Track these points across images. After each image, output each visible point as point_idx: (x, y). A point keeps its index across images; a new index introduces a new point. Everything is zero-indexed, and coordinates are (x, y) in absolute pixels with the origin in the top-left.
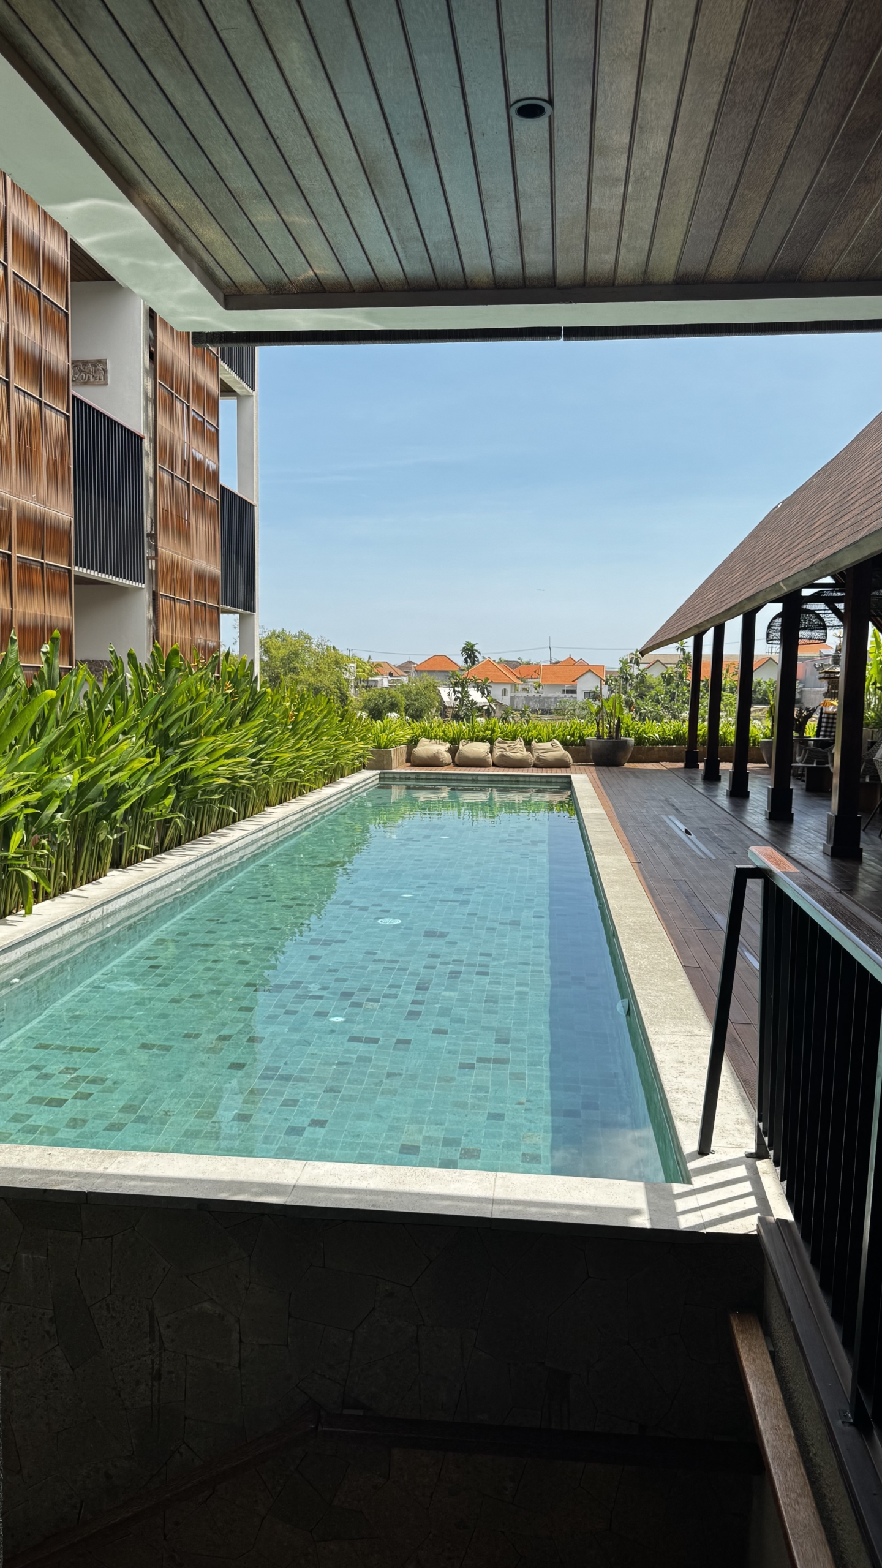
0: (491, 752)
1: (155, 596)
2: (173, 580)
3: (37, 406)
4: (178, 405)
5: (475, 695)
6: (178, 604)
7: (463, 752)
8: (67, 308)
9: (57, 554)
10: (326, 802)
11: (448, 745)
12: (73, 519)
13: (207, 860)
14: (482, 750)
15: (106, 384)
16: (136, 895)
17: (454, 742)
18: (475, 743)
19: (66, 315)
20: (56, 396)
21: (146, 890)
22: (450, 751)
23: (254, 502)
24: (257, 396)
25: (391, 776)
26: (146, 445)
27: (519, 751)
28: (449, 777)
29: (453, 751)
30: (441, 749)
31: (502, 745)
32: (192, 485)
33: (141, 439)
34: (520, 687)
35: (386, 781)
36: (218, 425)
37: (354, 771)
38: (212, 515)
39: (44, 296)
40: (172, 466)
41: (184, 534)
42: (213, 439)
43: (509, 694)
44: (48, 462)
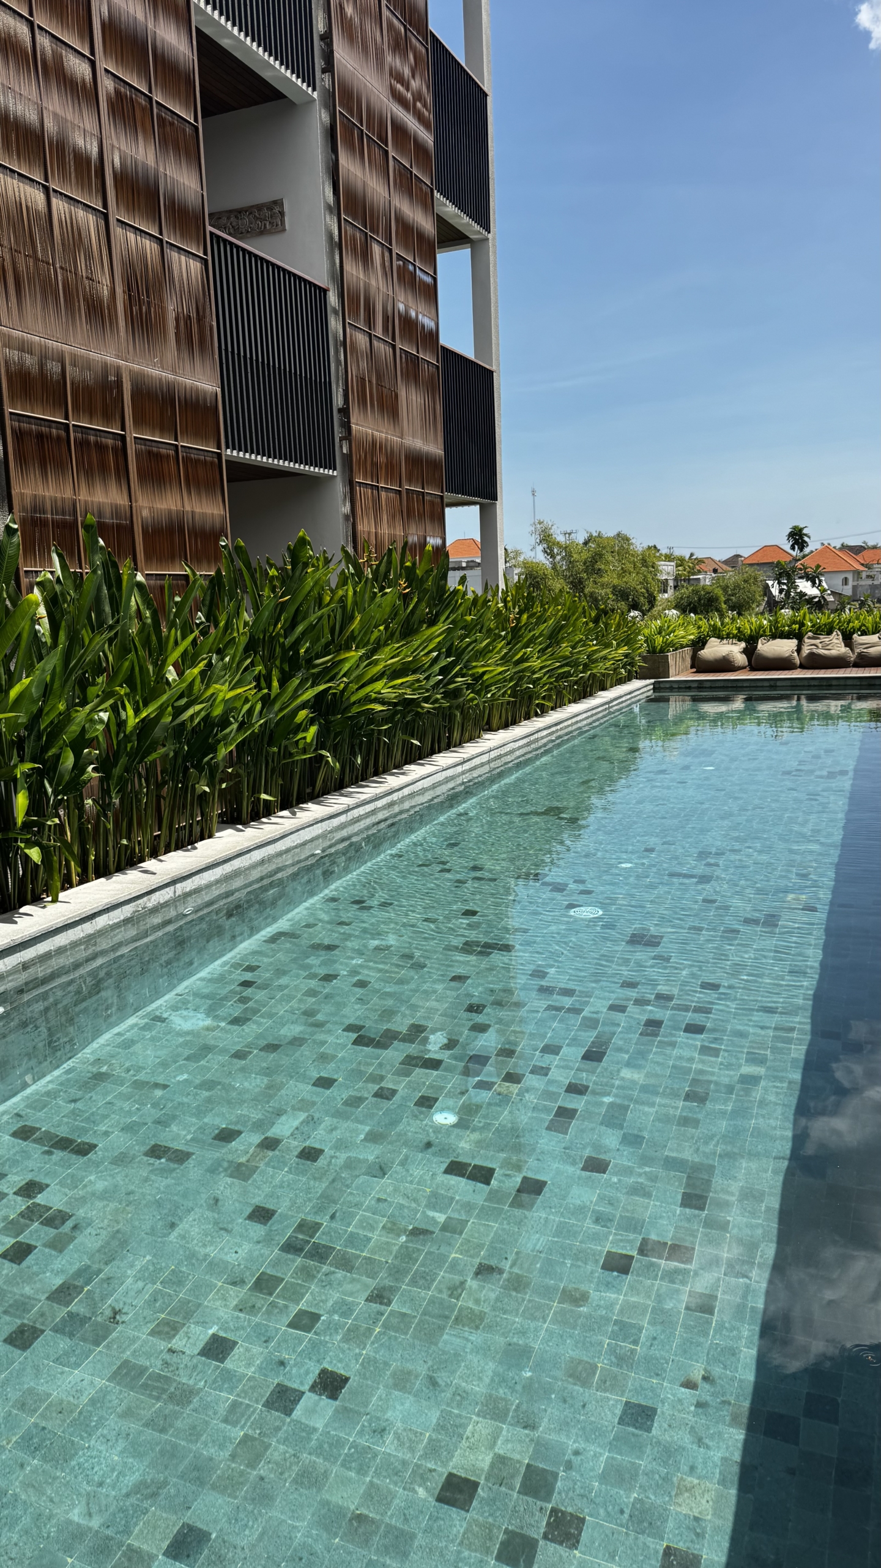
0: (799, 650)
1: (351, 484)
2: (374, 465)
3: (155, 246)
4: (376, 249)
5: (805, 586)
6: (383, 494)
7: (761, 652)
8: (196, 120)
9: (198, 434)
10: (569, 722)
11: (743, 645)
12: (219, 390)
13: (368, 808)
14: (785, 649)
15: (284, 230)
16: (237, 864)
17: (751, 641)
18: (778, 640)
19: (197, 128)
20: (184, 234)
21: (257, 855)
22: (745, 651)
23: (494, 368)
24: (494, 239)
25: (668, 685)
26: (333, 299)
27: (835, 646)
28: (740, 684)
29: (750, 652)
30: (735, 650)
31: (813, 641)
32: (399, 346)
33: (325, 291)
34: (864, 575)
35: (663, 692)
36: (435, 273)
37: (621, 681)
38: (430, 387)
39: (157, 102)
40: (370, 321)
41: (389, 408)
42: (430, 293)
43: (851, 583)
44: (177, 319)
